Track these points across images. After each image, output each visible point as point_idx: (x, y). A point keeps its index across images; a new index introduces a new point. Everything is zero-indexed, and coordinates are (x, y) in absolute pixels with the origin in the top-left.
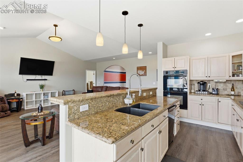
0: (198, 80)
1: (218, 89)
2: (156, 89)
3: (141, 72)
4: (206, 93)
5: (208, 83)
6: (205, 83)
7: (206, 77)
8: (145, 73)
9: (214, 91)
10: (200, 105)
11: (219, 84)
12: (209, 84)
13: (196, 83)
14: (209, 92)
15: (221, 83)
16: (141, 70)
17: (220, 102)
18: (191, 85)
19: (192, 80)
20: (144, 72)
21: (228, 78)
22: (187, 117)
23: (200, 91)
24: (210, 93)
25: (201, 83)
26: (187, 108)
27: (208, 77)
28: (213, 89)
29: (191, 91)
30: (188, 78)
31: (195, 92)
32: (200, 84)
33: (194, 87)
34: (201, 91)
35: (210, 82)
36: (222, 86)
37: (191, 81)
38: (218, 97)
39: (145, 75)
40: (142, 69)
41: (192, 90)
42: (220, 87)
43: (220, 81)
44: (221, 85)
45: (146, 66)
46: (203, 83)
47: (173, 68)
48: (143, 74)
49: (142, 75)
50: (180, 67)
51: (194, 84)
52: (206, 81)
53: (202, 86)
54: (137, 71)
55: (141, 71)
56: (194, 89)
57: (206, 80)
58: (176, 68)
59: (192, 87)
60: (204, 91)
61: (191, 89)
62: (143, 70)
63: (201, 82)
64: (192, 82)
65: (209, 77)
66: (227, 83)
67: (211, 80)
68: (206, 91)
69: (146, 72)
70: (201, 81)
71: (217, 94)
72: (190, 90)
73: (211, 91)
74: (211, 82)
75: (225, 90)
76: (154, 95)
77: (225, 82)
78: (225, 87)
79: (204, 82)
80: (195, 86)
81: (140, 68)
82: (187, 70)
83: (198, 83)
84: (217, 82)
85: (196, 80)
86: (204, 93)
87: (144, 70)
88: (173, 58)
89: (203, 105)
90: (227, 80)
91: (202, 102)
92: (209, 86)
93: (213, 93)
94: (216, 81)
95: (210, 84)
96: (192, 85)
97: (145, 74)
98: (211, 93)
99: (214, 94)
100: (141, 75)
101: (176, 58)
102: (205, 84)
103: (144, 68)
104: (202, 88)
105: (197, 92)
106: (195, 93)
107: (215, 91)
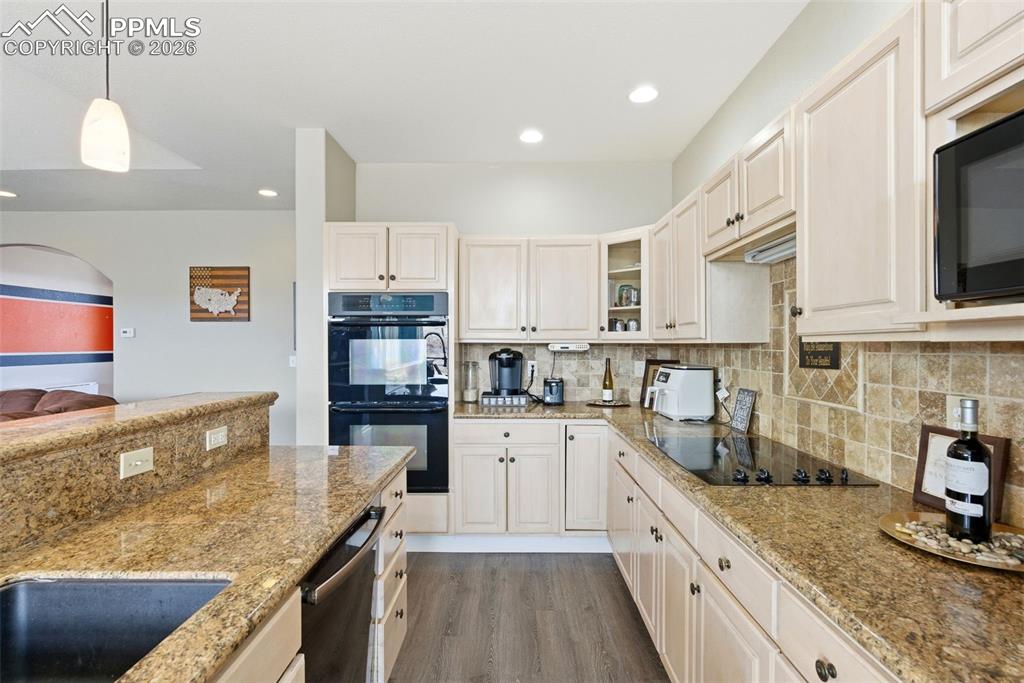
0: (492, 344)
1: (562, 381)
2: (272, 398)
3: (217, 300)
4: (523, 401)
5: (526, 355)
6: (518, 356)
7: (524, 329)
8: (243, 302)
9: (551, 393)
10: (501, 460)
11: (563, 362)
12: (530, 363)
13: (483, 358)
14: (531, 396)
15: (570, 356)
16: (213, 286)
17: (572, 438)
18: (463, 366)
19: (466, 344)
20: (234, 298)
21: (595, 336)
22: (445, 530)
23: (497, 392)
24: (534, 401)
25: (504, 356)
26: (447, 485)
27: (529, 329)
28: (546, 383)
29: (462, 395)
30: (450, 334)
31: (480, 399)
32: (500, 360)
33: (476, 376)
34: (504, 392)
35: (534, 352)
36: (574, 369)
37: (463, 347)
38: (565, 417)
39: (240, 315)
40: (220, 281)
41: (466, 388)
42: (569, 371)
43: (572, 348)
44: (569, 365)
45: (248, 268)
46: (511, 356)
47: (381, 278)
48: (230, 308)
49: (223, 317)
50: (414, 279)
51: (475, 364)
52: (520, 350)
53: (506, 371)
54: (192, 294)
55: (220, 291)
56: (475, 388)
57: (520, 345)
58: (393, 278)
59: (467, 376)
60: (514, 392)
61: (462, 386)
62: (228, 288)
63: (503, 351)
64: (466, 354)
65: (534, 329)
66: (589, 356)
67: (538, 345)
68: (522, 393)
69: (246, 298)
70: (503, 347)
71: (560, 404)
72: (458, 392)
73: (537, 390)
74: (539, 351)
75: (582, 383)
76: (253, 449)
77: (585, 352)
78: (583, 373)
79: (513, 352)
80: (480, 373)
81: (212, 277)
82: (447, 294)
83: (493, 357)
84: (558, 352)
85: (484, 345)
86: (516, 401)
87: (237, 286)
88: (380, 228)
89: (512, 460)
90: (593, 342)
91: (507, 446)
92: (533, 371)
93: (548, 399)
94: (557, 348)
95: (533, 359)
96: (467, 367)
97: (242, 312)
98: (539, 401)
99: (549, 405)
100: (216, 313)
101: (397, 228)
102: (518, 363)
103: (238, 277)
104: (506, 383)
105: (486, 401)
106: (480, 403)
107: (554, 389)
